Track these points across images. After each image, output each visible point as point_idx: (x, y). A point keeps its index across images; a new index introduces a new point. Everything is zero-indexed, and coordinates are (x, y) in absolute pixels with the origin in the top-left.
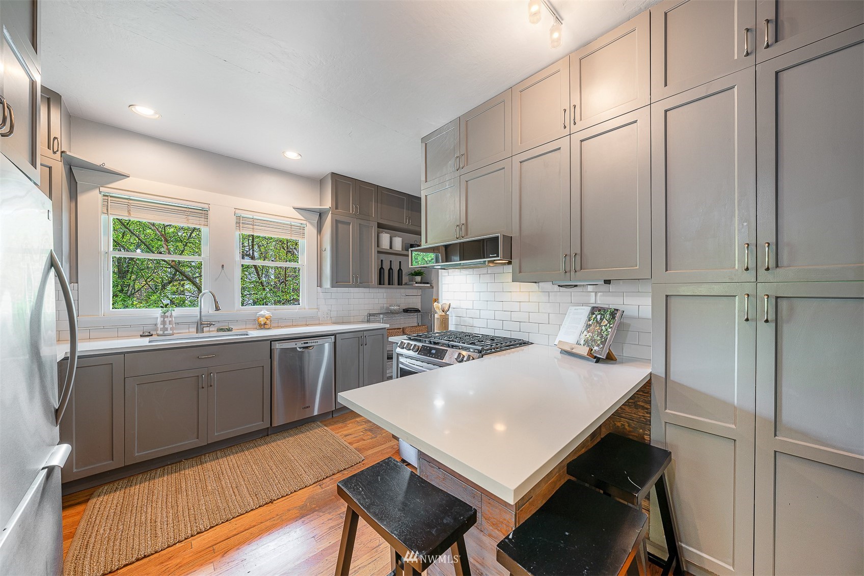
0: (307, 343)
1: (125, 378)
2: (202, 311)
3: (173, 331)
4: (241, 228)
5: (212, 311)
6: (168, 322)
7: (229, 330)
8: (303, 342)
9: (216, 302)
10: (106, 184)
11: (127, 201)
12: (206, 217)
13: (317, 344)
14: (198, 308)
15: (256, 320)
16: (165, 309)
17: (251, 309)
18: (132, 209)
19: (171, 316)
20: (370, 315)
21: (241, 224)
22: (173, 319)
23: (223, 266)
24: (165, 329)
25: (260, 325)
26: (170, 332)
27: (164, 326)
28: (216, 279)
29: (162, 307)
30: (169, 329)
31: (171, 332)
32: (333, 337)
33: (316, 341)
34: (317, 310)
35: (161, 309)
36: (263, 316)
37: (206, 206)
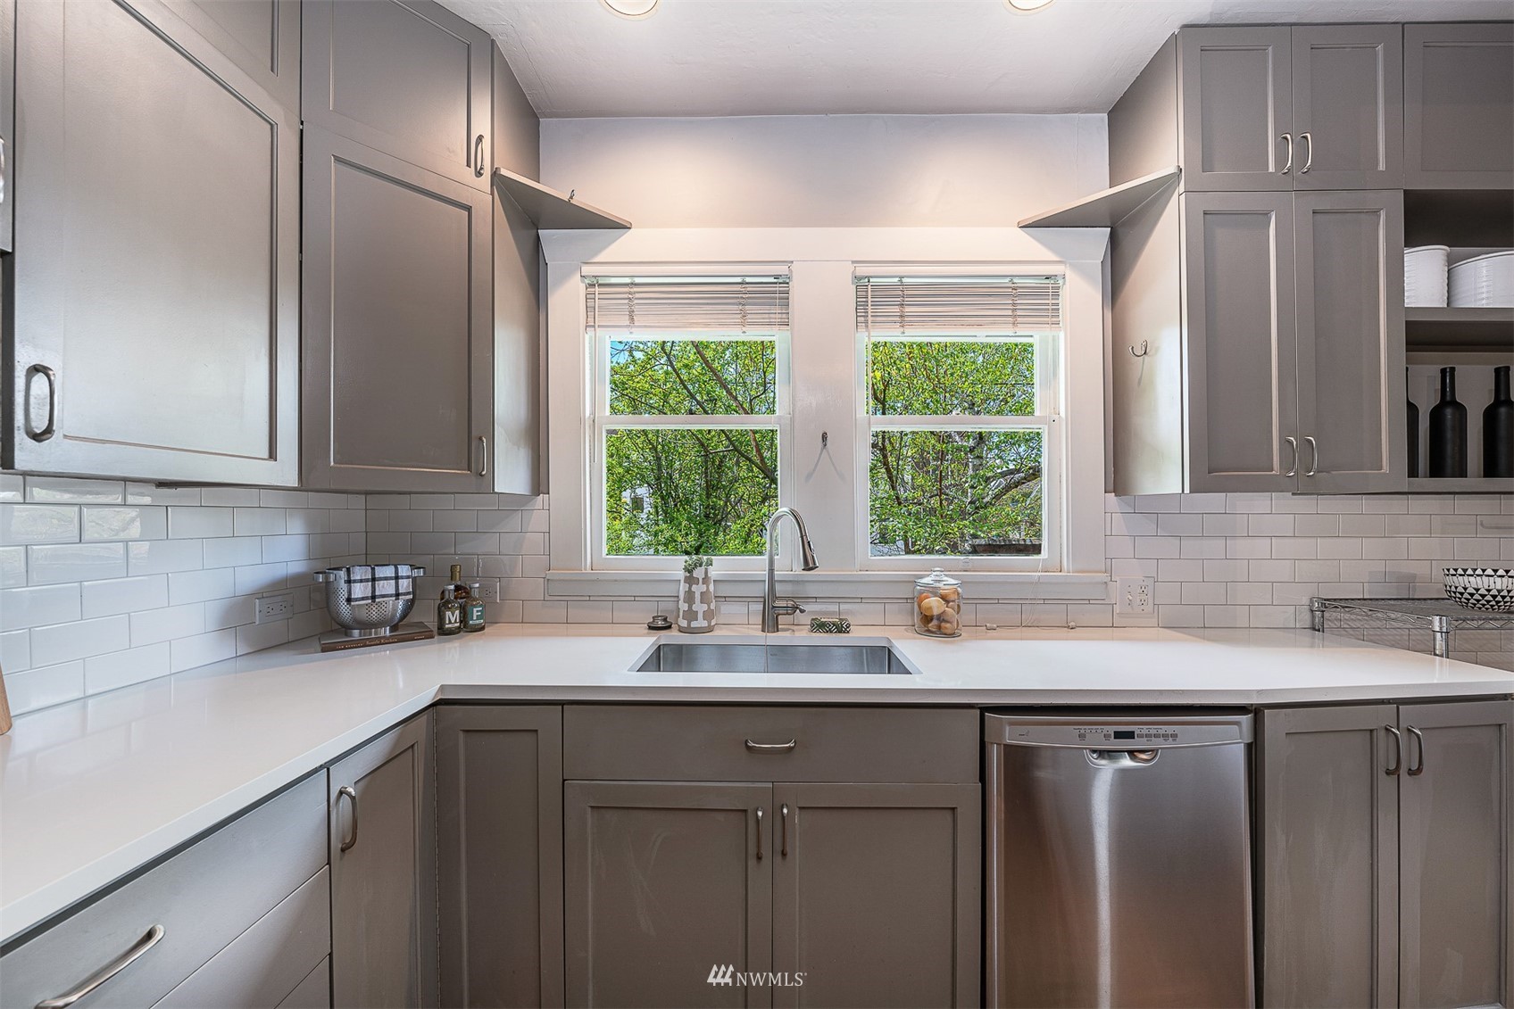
0: (1130, 735)
1: (564, 780)
2: (776, 567)
3: (709, 623)
4: (870, 319)
5: (798, 568)
6: (698, 596)
7: (841, 628)
8: (1112, 729)
9: (806, 544)
10: (593, 256)
11: (627, 289)
12: (785, 301)
13: (1170, 744)
14: (766, 557)
15: (914, 600)
16: (694, 557)
17: (897, 564)
18: (636, 308)
19: (706, 580)
20: (1327, 604)
21: (870, 307)
22: (712, 587)
23: (824, 437)
24: (691, 615)
25: (927, 619)
26: (700, 623)
27: (690, 607)
28: (809, 476)
29: (687, 553)
30: (700, 616)
31: (705, 624)
32: (1246, 720)
33: (1170, 729)
34: (1104, 577)
35: (686, 557)
36: (934, 592)
37: (782, 270)
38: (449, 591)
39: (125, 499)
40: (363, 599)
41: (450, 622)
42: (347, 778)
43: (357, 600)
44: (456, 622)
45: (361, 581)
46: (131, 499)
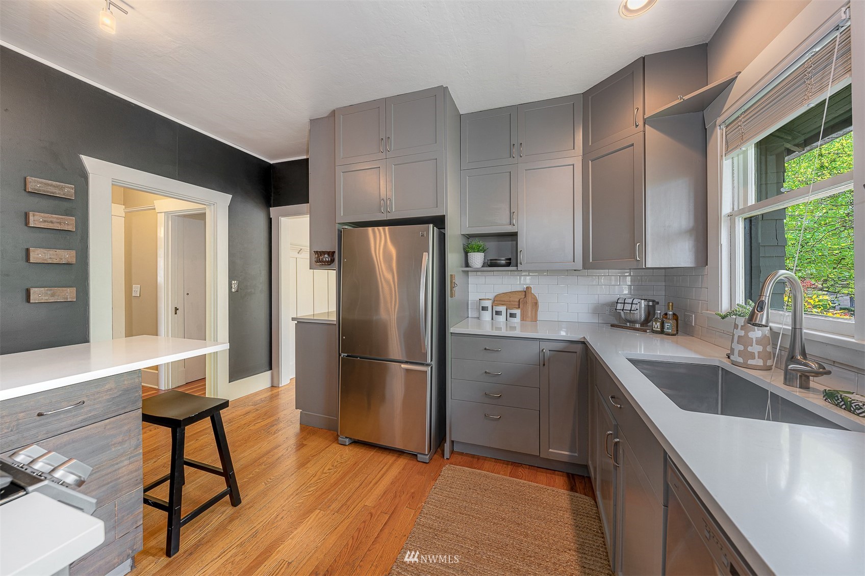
38: (669, 314)
39: (529, 274)
40: (620, 310)
41: (655, 328)
42: (547, 347)
43: (618, 310)
44: (657, 328)
45: (621, 303)
46: (530, 274)
